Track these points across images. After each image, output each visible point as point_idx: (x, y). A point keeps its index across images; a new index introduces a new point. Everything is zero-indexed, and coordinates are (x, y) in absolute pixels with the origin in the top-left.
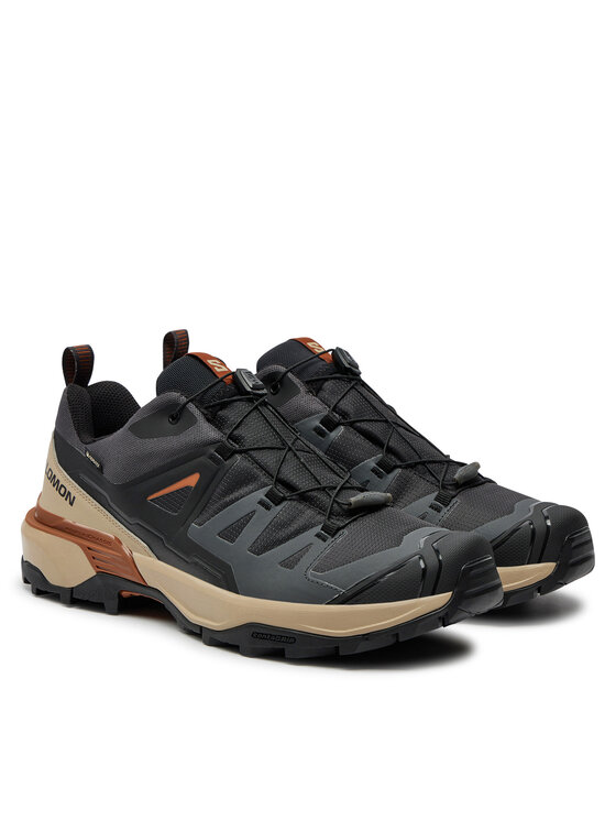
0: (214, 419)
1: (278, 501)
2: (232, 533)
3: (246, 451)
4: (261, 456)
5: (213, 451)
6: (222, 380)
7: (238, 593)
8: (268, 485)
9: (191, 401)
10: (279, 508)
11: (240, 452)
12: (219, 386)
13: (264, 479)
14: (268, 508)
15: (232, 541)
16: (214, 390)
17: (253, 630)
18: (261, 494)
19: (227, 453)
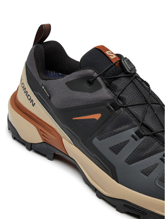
0: (110, 86)
1: (141, 136)
2: (116, 149)
3: (126, 107)
4: (135, 110)
5: (109, 105)
6: (115, 64)
7: (118, 183)
8: (136, 126)
9: (99, 76)
10: (142, 140)
11: (123, 107)
12: (113, 68)
13: (135, 123)
14: (136, 140)
15: (117, 153)
16: (110, 70)
17: (125, 203)
18: (132, 131)
19: (116, 107)
